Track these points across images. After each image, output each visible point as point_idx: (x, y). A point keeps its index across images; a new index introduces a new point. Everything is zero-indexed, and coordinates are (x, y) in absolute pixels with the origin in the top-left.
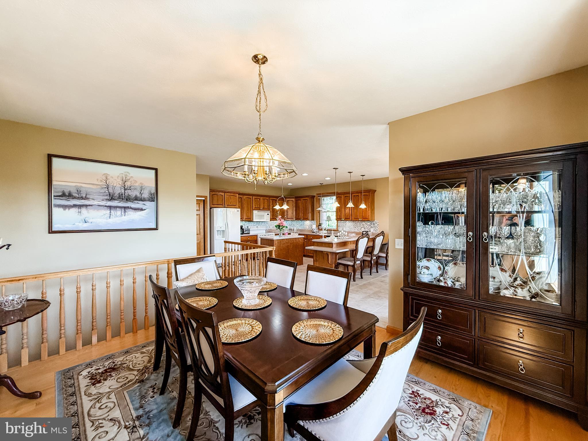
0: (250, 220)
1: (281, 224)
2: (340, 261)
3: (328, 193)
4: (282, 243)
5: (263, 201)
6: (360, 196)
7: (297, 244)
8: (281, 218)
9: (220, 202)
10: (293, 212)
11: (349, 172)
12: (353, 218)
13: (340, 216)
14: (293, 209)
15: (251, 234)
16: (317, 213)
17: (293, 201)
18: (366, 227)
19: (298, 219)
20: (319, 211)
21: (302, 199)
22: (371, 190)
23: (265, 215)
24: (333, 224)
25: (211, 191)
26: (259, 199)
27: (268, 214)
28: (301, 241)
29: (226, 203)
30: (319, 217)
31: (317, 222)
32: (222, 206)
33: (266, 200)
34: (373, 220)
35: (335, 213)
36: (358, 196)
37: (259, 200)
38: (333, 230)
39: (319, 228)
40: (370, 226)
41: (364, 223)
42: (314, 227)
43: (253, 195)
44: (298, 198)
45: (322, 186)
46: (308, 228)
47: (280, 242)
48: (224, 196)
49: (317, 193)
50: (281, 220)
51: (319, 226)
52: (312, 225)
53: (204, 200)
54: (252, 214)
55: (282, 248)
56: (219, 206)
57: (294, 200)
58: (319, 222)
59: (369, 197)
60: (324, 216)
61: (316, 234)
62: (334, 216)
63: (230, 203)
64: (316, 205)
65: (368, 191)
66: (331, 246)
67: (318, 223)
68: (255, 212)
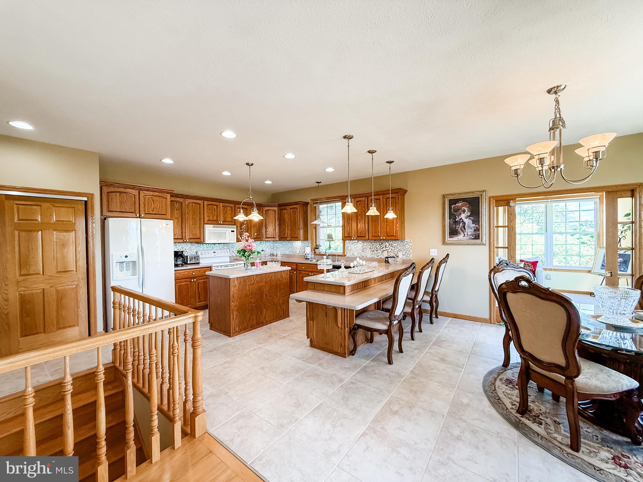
0: (199, 240)
1: (249, 248)
2: (359, 322)
3: (328, 198)
4: (248, 283)
5: (224, 209)
6: (381, 200)
7: (278, 283)
8: (248, 237)
9: (127, 208)
10: (275, 228)
11: (369, 152)
12: (370, 235)
13: (349, 234)
14: (275, 224)
15: (201, 265)
16: (312, 230)
17: (275, 211)
18: (390, 250)
19: (282, 238)
20: (315, 227)
21: (288, 208)
22: (400, 189)
23: (227, 233)
24: (337, 246)
25: (103, 184)
26: (217, 206)
27: (233, 231)
28: (286, 277)
29: (142, 209)
30: (316, 235)
31: (312, 243)
32: (134, 215)
33: (229, 208)
34: (403, 238)
35: (341, 228)
36: (379, 199)
37: (215, 207)
38: (338, 256)
39: (315, 253)
40: (398, 248)
41: (387, 244)
42: (308, 250)
43: (204, 199)
44: (282, 206)
45: (319, 187)
46: (298, 253)
47: (245, 281)
48: (137, 197)
49: (313, 198)
50: (247, 241)
51: (316, 248)
52: (304, 248)
53: (86, 202)
54: (202, 230)
55: (248, 294)
56: (125, 215)
57: (276, 209)
58: (316, 242)
59: (397, 201)
60: (322, 234)
61: (311, 262)
62: (338, 234)
63: (153, 211)
64: (311, 217)
65: (395, 191)
66: (342, 292)
67: (315, 244)
68: (209, 229)
